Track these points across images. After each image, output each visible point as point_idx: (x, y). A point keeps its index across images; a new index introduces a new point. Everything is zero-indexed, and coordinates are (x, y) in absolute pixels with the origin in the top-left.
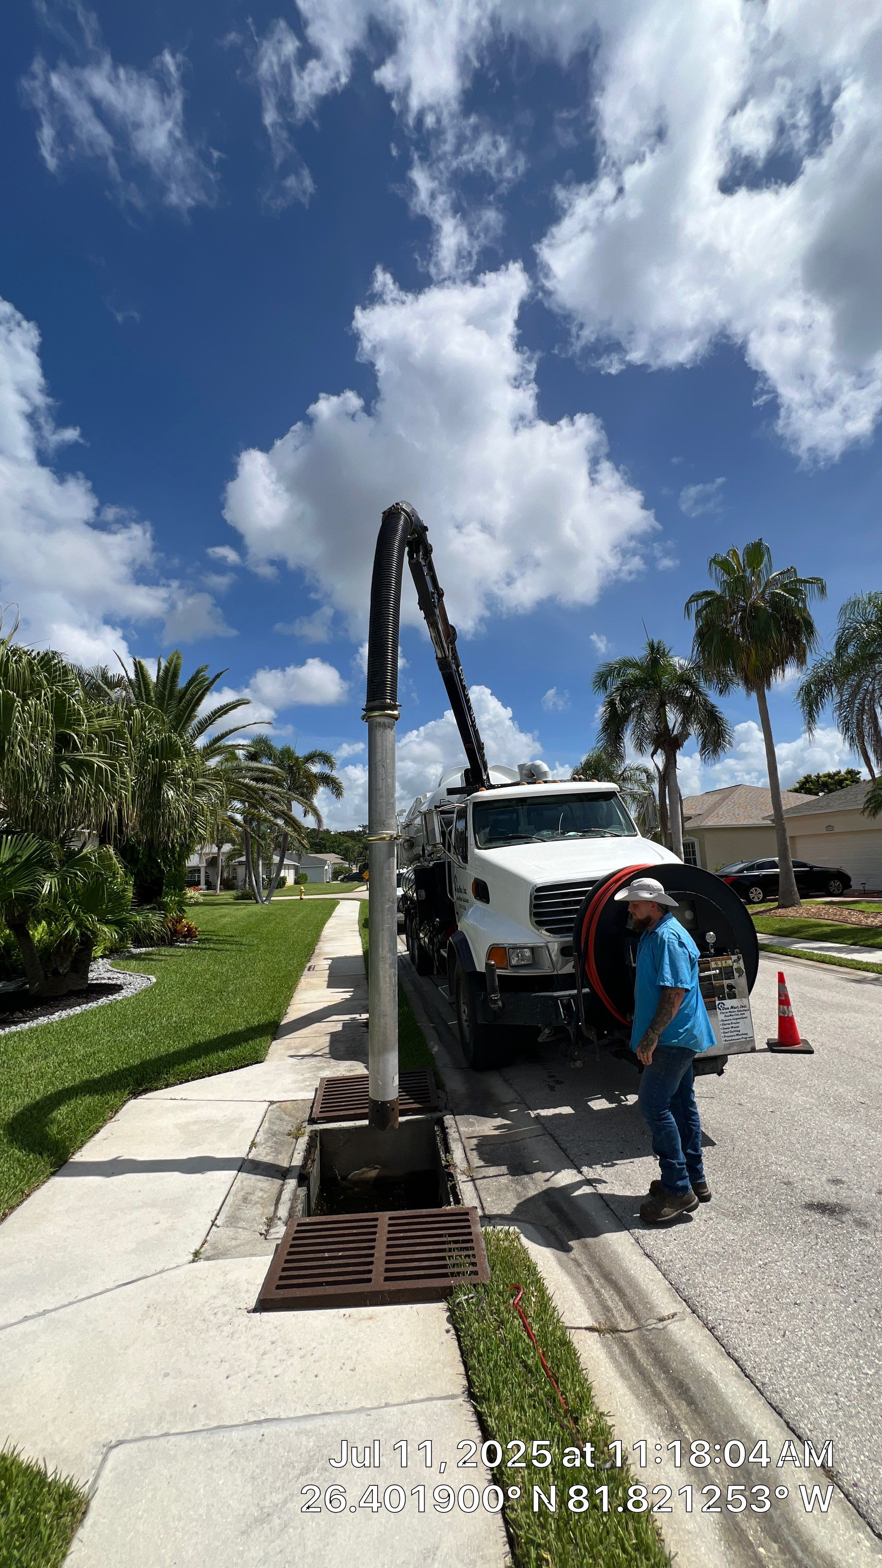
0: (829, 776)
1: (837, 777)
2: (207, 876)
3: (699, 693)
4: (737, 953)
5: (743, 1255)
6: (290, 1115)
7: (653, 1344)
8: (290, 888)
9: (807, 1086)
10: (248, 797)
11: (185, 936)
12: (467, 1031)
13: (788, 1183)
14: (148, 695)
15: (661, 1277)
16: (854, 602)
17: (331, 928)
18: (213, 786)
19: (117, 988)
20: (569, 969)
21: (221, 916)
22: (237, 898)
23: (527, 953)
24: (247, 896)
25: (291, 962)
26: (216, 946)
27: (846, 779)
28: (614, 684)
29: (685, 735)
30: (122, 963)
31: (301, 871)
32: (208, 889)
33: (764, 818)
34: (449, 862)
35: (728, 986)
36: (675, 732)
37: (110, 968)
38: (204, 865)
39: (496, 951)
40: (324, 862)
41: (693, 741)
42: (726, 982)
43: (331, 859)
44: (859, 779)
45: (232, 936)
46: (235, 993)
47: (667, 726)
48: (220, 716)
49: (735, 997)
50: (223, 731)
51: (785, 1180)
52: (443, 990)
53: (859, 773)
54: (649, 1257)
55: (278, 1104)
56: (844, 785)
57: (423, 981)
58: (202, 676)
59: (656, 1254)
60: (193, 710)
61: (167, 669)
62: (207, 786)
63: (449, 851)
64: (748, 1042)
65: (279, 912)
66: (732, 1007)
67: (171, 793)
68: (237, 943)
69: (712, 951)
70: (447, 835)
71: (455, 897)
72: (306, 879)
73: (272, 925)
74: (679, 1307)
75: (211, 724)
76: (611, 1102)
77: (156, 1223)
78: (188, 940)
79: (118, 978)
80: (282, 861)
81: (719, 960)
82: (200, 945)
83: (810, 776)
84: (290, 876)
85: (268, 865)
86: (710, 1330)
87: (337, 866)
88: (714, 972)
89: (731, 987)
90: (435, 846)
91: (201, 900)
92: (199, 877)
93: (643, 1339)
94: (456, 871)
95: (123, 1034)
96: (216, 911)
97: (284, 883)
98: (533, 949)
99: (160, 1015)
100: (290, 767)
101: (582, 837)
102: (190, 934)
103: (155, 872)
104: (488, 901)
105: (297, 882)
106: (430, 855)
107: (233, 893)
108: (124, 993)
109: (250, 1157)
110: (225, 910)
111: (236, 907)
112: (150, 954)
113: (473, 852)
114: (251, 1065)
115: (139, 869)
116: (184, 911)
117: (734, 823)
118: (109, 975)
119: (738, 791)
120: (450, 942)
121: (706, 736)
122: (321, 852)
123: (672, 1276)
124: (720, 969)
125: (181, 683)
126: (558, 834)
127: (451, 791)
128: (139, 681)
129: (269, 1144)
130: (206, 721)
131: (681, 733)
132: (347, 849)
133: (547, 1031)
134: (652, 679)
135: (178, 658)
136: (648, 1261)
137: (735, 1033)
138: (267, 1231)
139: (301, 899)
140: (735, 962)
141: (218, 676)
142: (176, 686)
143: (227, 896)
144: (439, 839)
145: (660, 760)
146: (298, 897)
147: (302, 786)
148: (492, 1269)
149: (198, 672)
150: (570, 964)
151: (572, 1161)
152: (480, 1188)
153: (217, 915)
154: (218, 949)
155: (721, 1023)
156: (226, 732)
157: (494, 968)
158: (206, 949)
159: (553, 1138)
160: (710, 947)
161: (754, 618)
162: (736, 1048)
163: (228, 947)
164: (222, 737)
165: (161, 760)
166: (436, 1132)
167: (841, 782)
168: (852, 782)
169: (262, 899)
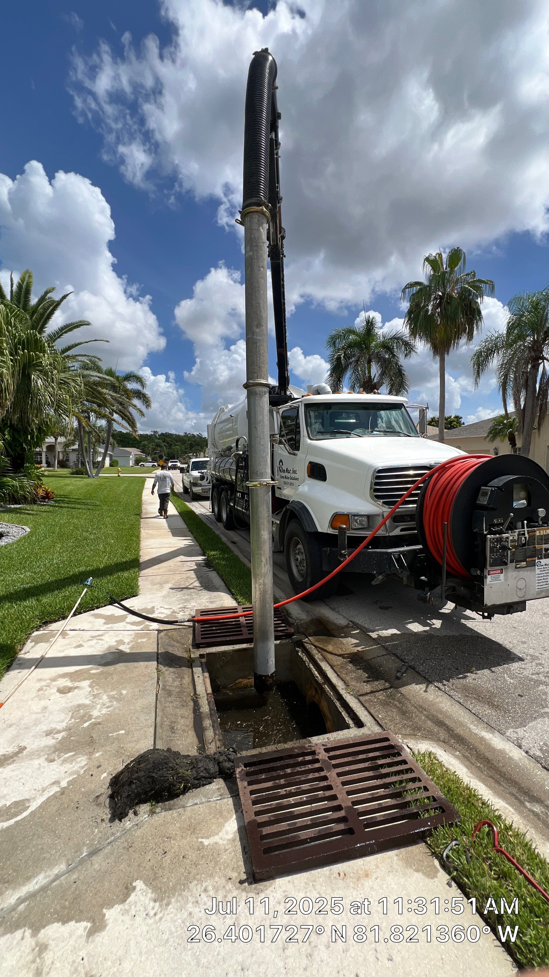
1: (449, 420)
2: (47, 458)
3: (394, 356)
6: (178, 642)
11: (45, 498)
12: (297, 573)
16: (519, 298)
20: (397, 532)
21: (65, 485)
22: (73, 474)
23: (365, 519)
24: (79, 473)
26: (69, 506)
27: (454, 421)
28: (341, 344)
29: (381, 382)
31: (114, 458)
32: (48, 467)
35: (545, 549)
36: (375, 381)
39: (338, 517)
40: (130, 453)
42: (544, 546)
43: (134, 452)
45: (79, 499)
47: (370, 376)
48: (66, 332)
50: (70, 343)
55: (164, 632)
56: (453, 424)
58: (49, 298)
60: (44, 323)
61: (20, 286)
65: (108, 483)
66: (545, 565)
67: (40, 382)
68: (84, 504)
69: (541, 523)
71: (277, 477)
72: (118, 464)
73: (105, 492)
75: (59, 337)
76: (423, 626)
77: (98, 767)
78: (47, 500)
81: (542, 530)
82: (57, 504)
83: (434, 418)
84: (107, 461)
87: (137, 456)
89: (547, 550)
91: (48, 473)
92: (41, 458)
94: (282, 456)
96: (60, 481)
98: (369, 517)
102: (47, 496)
104: (325, 480)
105: (111, 465)
107: (68, 470)
108: (7, 540)
109: (160, 682)
110: (67, 481)
111: (75, 479)
113: (305, 442)
114: (129, 598)
120: (287, 510)
121: (392, 386)
122: (127, 447)
124: (542, 536)
125: (34, 300)
126: (368, 432)
129: (171, 670)
130: (55, 335)
131: (378, 382)
132: (144, 446)
133: (381, 577)
134: (365, 344)
135: (30, 276)
137: (545, 583)
139: (119, 476)
141: (64, 298)
142: (30, 302)
143: (65, 472)
146: (117, 475)
149: (46, 293)
150: (399, 529)
151: (425, 678)
152: (367, 705)
153: (63, 484)
154: (73, 508)
155: (537, 576)
156: (73, 345)
157: (345, 529)
158: (62, 507)
159: (397, 656)
160: (540, 519)
161: (448, 303)
162: (543, 594)
163: (79, 506)
164: (69, 348)
165: (29, 352)
166: (298, 652)
167: (451, 422)
168: (457, 423)
169: (92, 475)
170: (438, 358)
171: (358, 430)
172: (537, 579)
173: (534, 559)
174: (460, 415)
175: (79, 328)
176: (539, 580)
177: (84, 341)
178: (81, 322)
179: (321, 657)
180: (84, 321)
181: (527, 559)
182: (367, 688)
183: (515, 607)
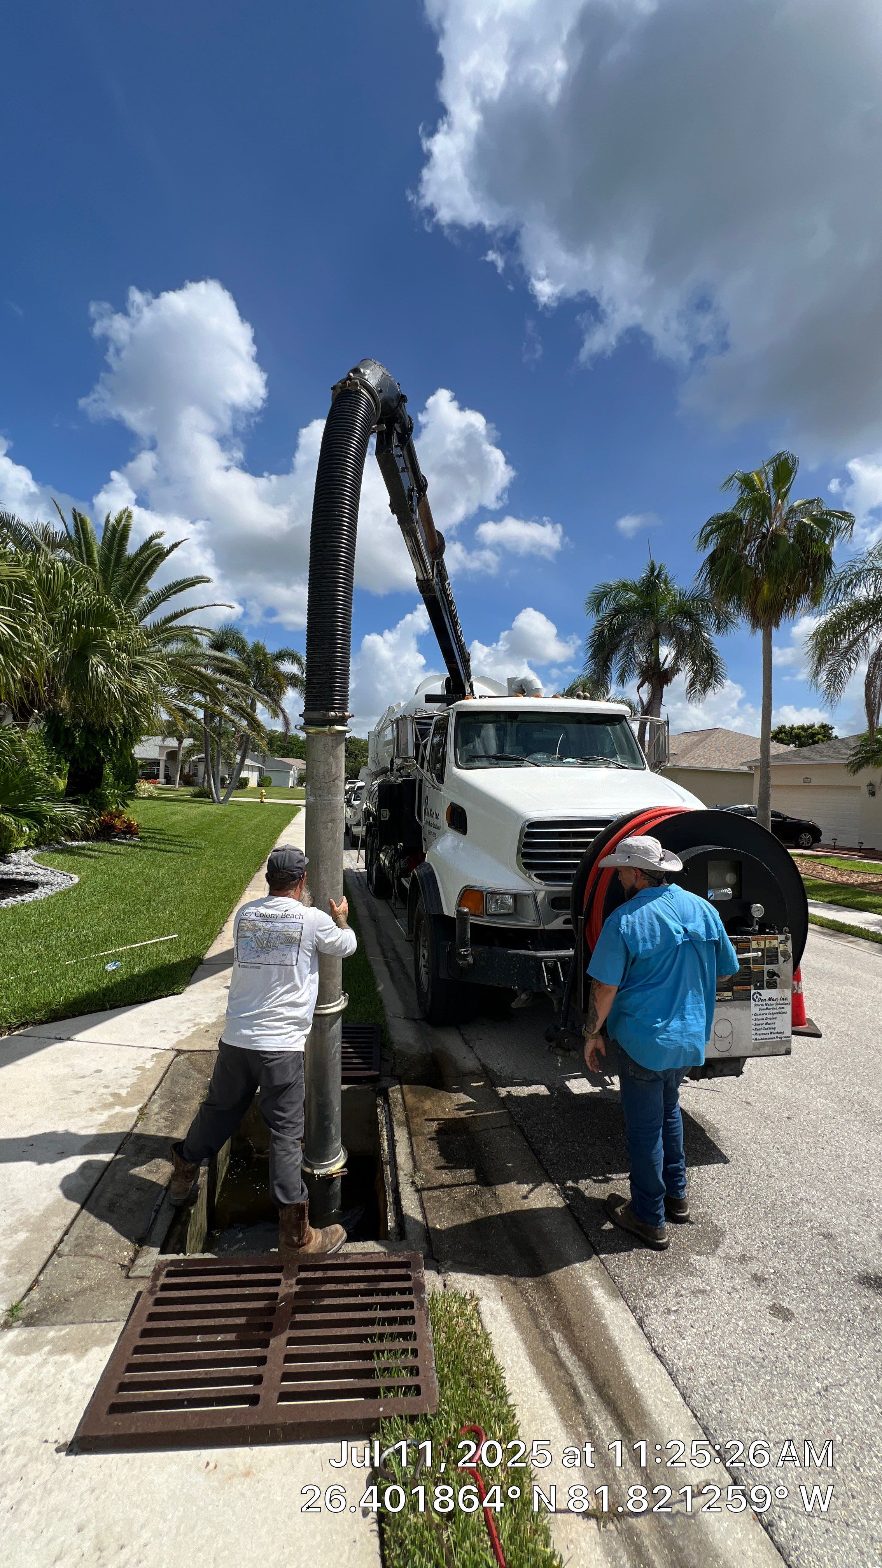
0: (802, 728)
1: (810, 731)
2: (167, 770)
3: (701, 627)
4: (786, 932)
5: (790, 1365)
6: (200, 1072)
7: (681, 1550)
8: (253, 789)
9: (822, 1084)
10: (202, 687)
11: (125, 833)
12: (424, 977)
13: (828, 1236)
14: (90, 556)
15: (680, 1399)
17: (288, 836)
18: (153, 666)
19: (34, 886)
20: (557, 924)
21: (172, 814)
22: (195, 795)
23: (510, 901)
24: (204, 794)
25: (237, 871)
26: (158, 846)
27: (819, 733)
28: (608, 607)
29: (675, 670)
30: (47, 856)
31: (265, 773)
32: (167, 783)
33: (742, 764)
34: (421, 780)
35: (768, 972)
36: (666, 666)
37: (32, 862)
38: (164, 758)
39: (469, 894)
40: (290, 767)
41: (682, 678)
42: (767, 968)
43: (297, 765)
44: (831, 734)
45: (178, 836)
46: (165, 903)
47: (658, 659)
48: (175, 593)
49: (775, 987)
50: (177, 610)
51: (824, 1230)
52: (401, 926)
53: (832, 728)
54: (658, 1356)
55: (187, 1055)
56: (816, 739)
57: (378, 904)
58: (157, 545)
59: (669, 1354)
60: (143, 580)
62: (145, 667)
63: (422, 767)
64: (782, 1042)
65: (236, 813)
66: (770, 999)
67: (101, 669)
68: (181, 845)
69: (757, 928)
70: (421, 748)
71: (424, 822)
72: (270, 782)
73: (225, 827)
74: (716, 1472)
75: (164, 600)
76: (594, 1085)
78: (128, 836)
79: (37, 873)
80: (243, 761)
81: (762, 939)
82: (141, 844)
83: (784, 727)
84: (253, 779)
85: (229, 764)
86: (766, 1529)
87: (301, 772)
88: (755, 954)
89: (772, 974)
90: (405, 759)
91: (156, 793)
92: (157, 770)
93: (662, 1531)
94: (428, 790)
95: (18, 947)
96: (168, 808)
97: (247, 785)
98: (516, 897)
99: (69, 925)
100: (258, 664)
101: (583, 765)
102: (130, 830)
103: (93, 760)
104: (464, 832)
105: (260, 785)
106: (398, 770)
107: (191, 789)
108: (39, 894)
109: (136, 1131)
110: (177, 807)
111: (190, 805)
112: (83, 848)
113: (451, 771)
114: (164, 997)
115: (75, 755)
116: (128, 806)
117: (709, 765)
118: (28, 869)
119: (715, 735)
120: (414, 875)
121: (696, 674)
122: (287, 757)
123: (696, 1400)
124: (762, 950)
125: (132, 548)
126: (554, 759)
127: (430, 699)
128: (79, 538)
129: (164, 1114)
130: (159, 595)
131: (672, 668)
133: (523, 996)
134: (649, 607)
135: (128, 518)
136: (658, 1365)
137: (769, 1031)
138: (132, 1261)
139: (262, 802)
140: (781, 943)
141: (175, 546)
142: (125, 550)
143: (185, 792)
144: (411, 753)
145: (645, 693)
146: (259, 800)
147: (269, 685)
148: (442, 1386)
149: (152, 538)
150: (561, 919)
151: (546, 1171)
152: (427, 1205)
153: (168, 812)
154: (160, 850)
155: (753, 1017)
156: (181, 612)
157: (466, 913)
158: (146, 848)
159: (522, 1131)
160: (755, 923)
161: (774, 547)
162: (767, 1050)
163: (171, 848)
164: (176, 616)
165: (87, 627)
166: (377, 1106)
167: (813, 735)
168: (825, 736)
169: (218, 799)
170: (760, 633)
171: (539, 756)
172: (753, 1022)
173: (749, 987)
174: (830, 724)
175: (194, 588)
176: (756, 1024)
177: (198, 605)
178: (198, 577)
179: (403, 1118)
180: (203, 577)
181: (735, 988)
182: (445, 1177)
183: (719, 1067)
